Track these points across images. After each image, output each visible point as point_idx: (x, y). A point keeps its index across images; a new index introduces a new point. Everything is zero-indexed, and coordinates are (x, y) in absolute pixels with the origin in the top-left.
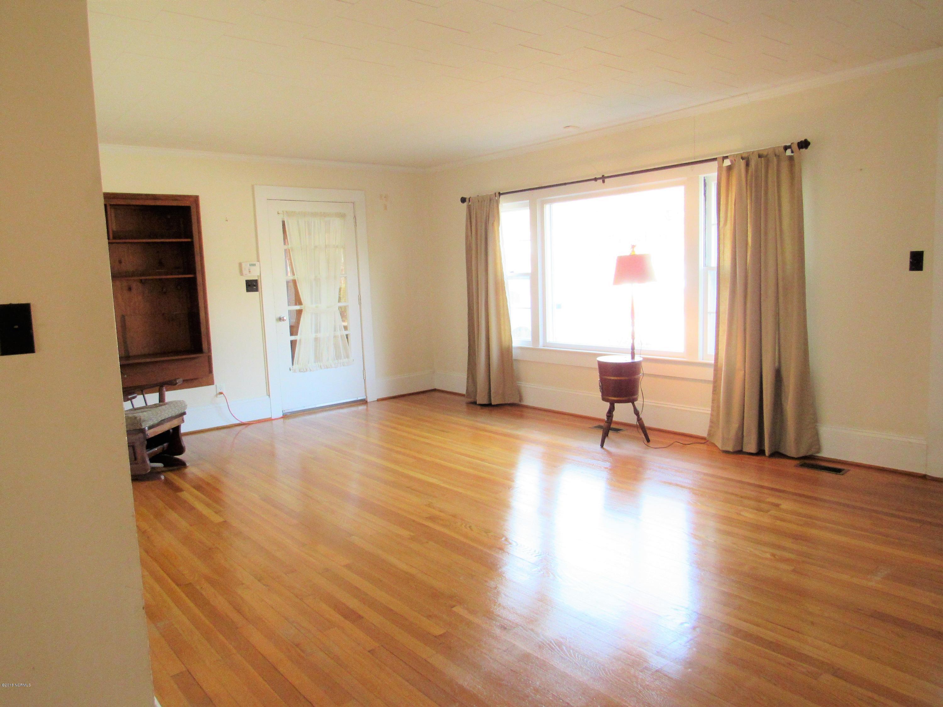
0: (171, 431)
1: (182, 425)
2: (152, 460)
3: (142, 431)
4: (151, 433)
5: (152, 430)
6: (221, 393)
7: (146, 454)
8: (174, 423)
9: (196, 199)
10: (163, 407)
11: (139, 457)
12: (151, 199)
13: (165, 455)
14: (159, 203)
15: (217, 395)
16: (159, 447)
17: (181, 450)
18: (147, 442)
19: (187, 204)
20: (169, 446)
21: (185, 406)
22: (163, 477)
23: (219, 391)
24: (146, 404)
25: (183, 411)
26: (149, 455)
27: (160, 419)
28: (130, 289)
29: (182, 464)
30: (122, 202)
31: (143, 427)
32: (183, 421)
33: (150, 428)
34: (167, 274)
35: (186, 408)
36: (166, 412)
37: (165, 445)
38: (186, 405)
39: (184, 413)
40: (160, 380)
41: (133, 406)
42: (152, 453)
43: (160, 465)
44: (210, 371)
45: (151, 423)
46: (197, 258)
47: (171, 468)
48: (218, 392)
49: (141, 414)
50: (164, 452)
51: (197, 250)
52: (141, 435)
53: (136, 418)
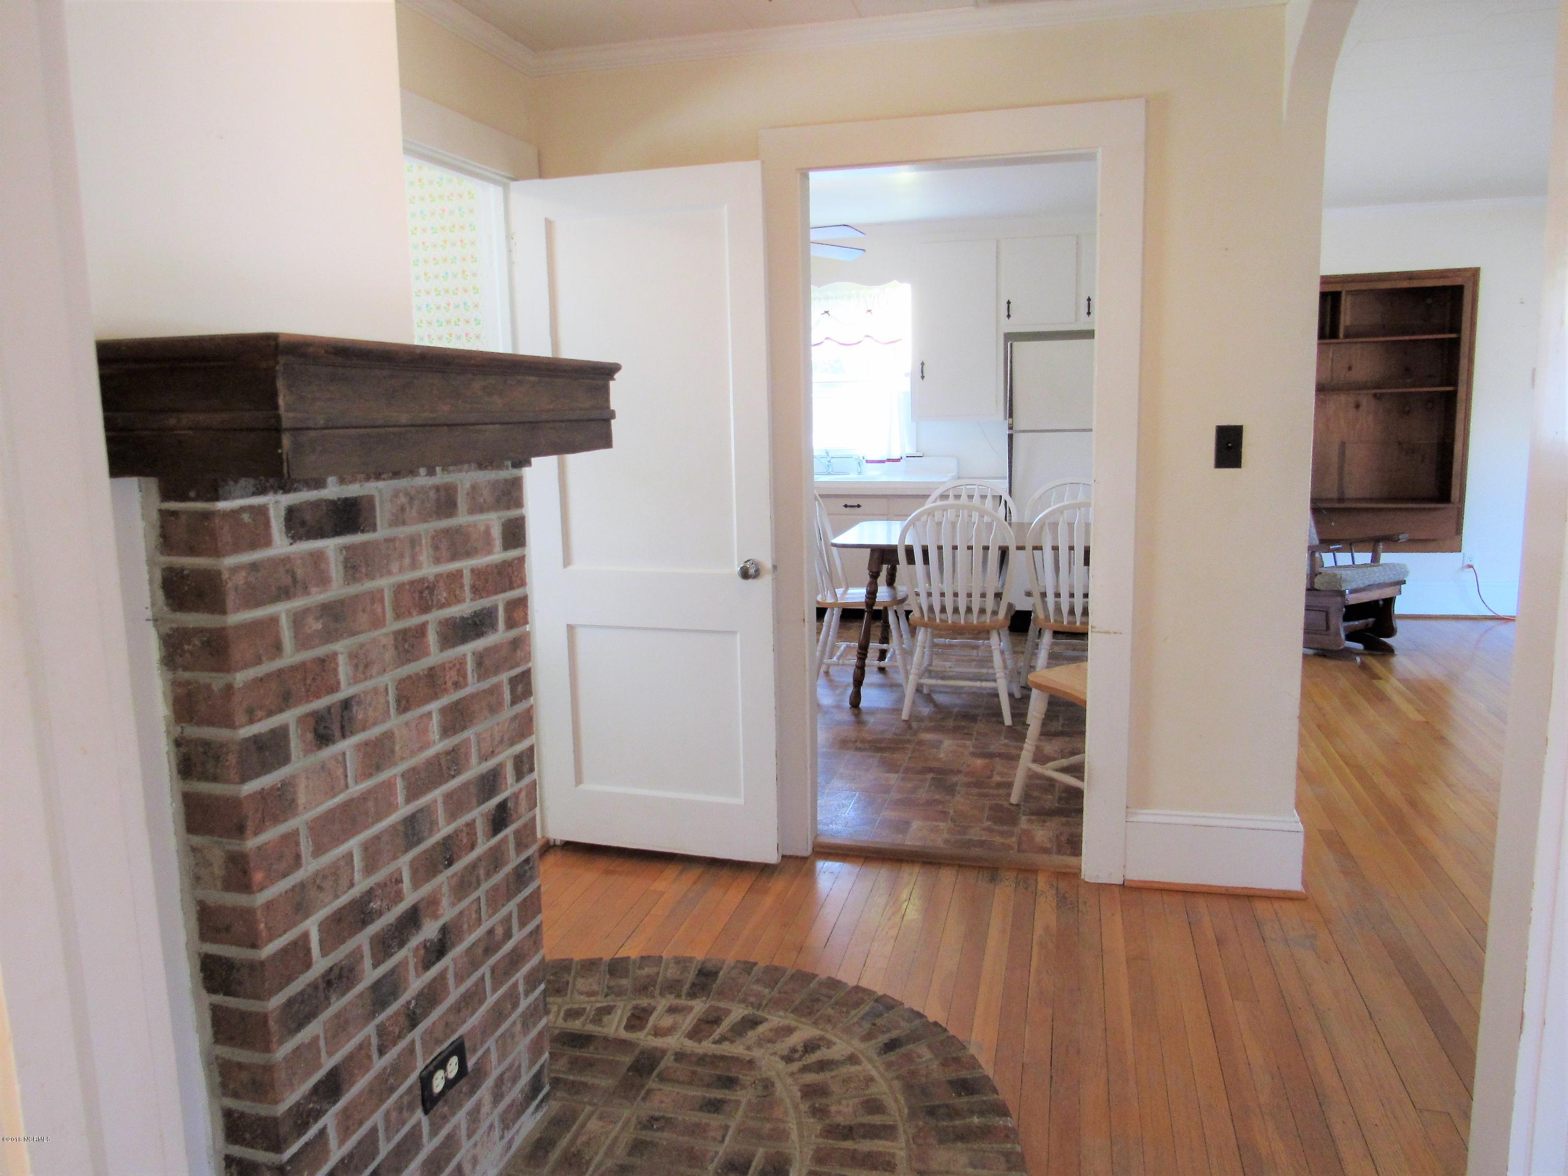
0: (1381, 603)
1: (1397, 597)
2: (1351, 637)
3: (1342, 594)
4: (1353, 599)
5: (1354, 596)
6: (1470, 566)
7: (1341, 627)
8: (1386, 593)
9: (1474, 274)
10: (1375, 569)
11: (1332, 628)
12: (1404, 279)
13: (1369, 634)
14: (1416, 284)
15: (1463, 568)
16: (1361, 621)
17: (1391, 632)
18: (1346, 610)
19: (1458, 281)
20: (1375, 623)
21: (1406, 573)
22: (1358, 659)
23: (1468, 562)
24: (1353, 562)
25: (1401, 579)
26: (1346, 629)
27: (1367, 583)
28: (1357, 406)
29: (1389, 651)
30: (1363, 286)
31: (1343, 589)
32: (1400, 593)
33: (1352, 592)
34: (1413, 386)
35: (1407, 575)
36: (1377, 575)
37: (1371, 620)
38: (1408, 572)
39: (1404, 582)
40: (1378, 533)
41: (1336, 562)
42: (1349, 627)
43: (1359, 646)
44: (1459, 530)
45: (1354, 586)
46: (1463, 362)
47: (1371, 652)
48: (1466, 564)
49: (1343, 572)
50: (1367, 629)
51: (1464, 349)
52: (1339, 599)
53: (1335, 575)
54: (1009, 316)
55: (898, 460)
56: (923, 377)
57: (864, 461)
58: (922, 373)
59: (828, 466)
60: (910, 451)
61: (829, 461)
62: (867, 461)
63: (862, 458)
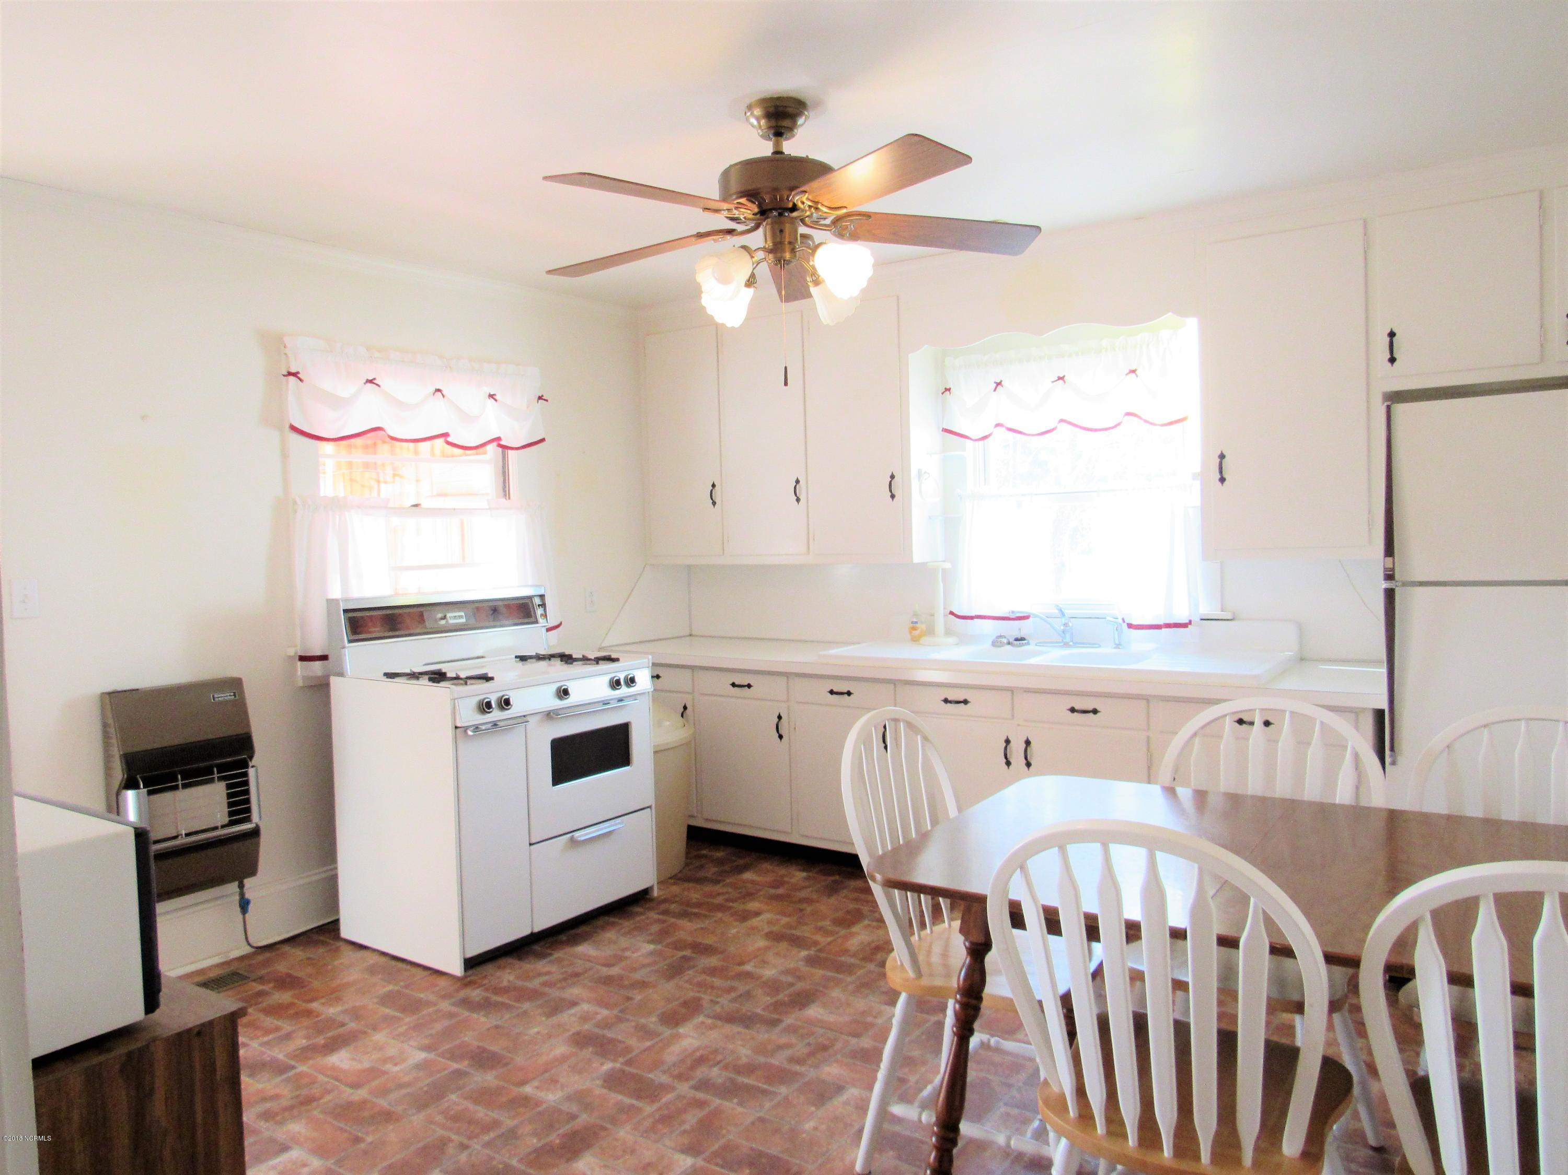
54: (1392, 360)
55: (1184, 626)
56: (1222, 480)
57: (1125, 626)
58: (1221, 472)
59: (1063, 632)
60: (1205, 609)
61: (1066, 625)
62: (1130, 626)
63: (1121, 621)
